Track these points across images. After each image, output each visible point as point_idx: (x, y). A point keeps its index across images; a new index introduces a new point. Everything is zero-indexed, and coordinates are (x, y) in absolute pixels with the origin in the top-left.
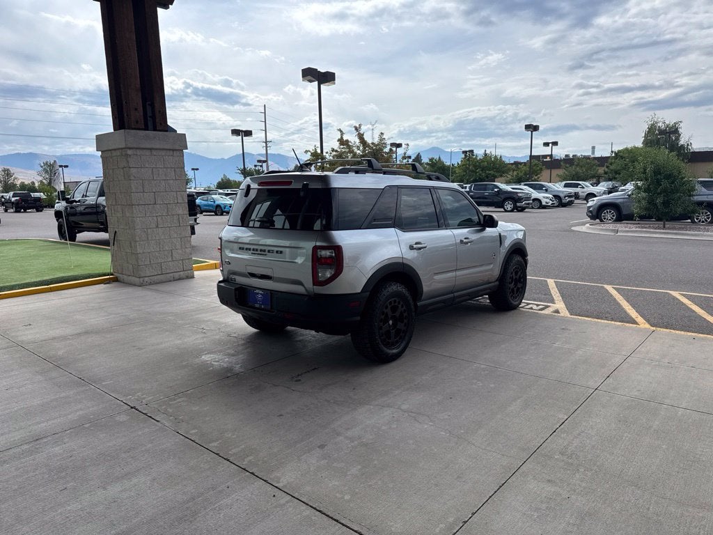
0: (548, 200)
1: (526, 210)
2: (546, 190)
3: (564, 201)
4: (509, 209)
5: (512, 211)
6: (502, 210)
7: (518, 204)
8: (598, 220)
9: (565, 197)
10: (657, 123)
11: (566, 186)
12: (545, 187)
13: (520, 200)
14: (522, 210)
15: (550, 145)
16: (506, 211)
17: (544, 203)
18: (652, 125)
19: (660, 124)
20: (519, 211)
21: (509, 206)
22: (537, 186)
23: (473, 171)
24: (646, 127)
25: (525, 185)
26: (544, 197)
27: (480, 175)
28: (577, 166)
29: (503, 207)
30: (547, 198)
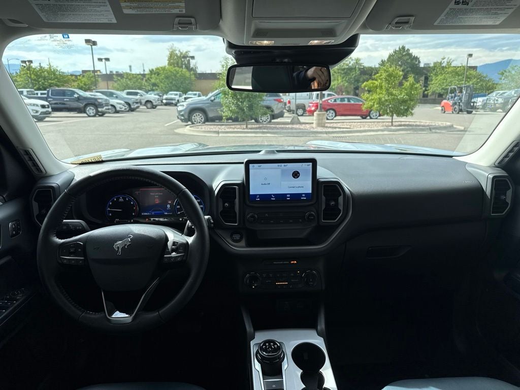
0: (121, 106)
1: (106, 115)
2: (117, 97)
3: (132, 107)
4: (92, 114)
5: (94, 116)
6: (85, 115)
7: (100, 109)
8: (190, 123)
9: (133, 103)
10: (175, 51)
11: (128, 94)
12: (115, 94)
13: (101, 105)
14: (102, 114)
15: (104, 60)
16: (89, 116)
17: (118, 109)
18: (172, 52)
19: (177, 52)
20: (100, 116)
21: (91, 110)
22: (108, 93)
23: (35, 80)
24: (168, 53)
25: (97, 92)
26: (118, 103)
27: (42, 83)
28: (126, 79)
29: (85, 112)
30: (120, 104)
